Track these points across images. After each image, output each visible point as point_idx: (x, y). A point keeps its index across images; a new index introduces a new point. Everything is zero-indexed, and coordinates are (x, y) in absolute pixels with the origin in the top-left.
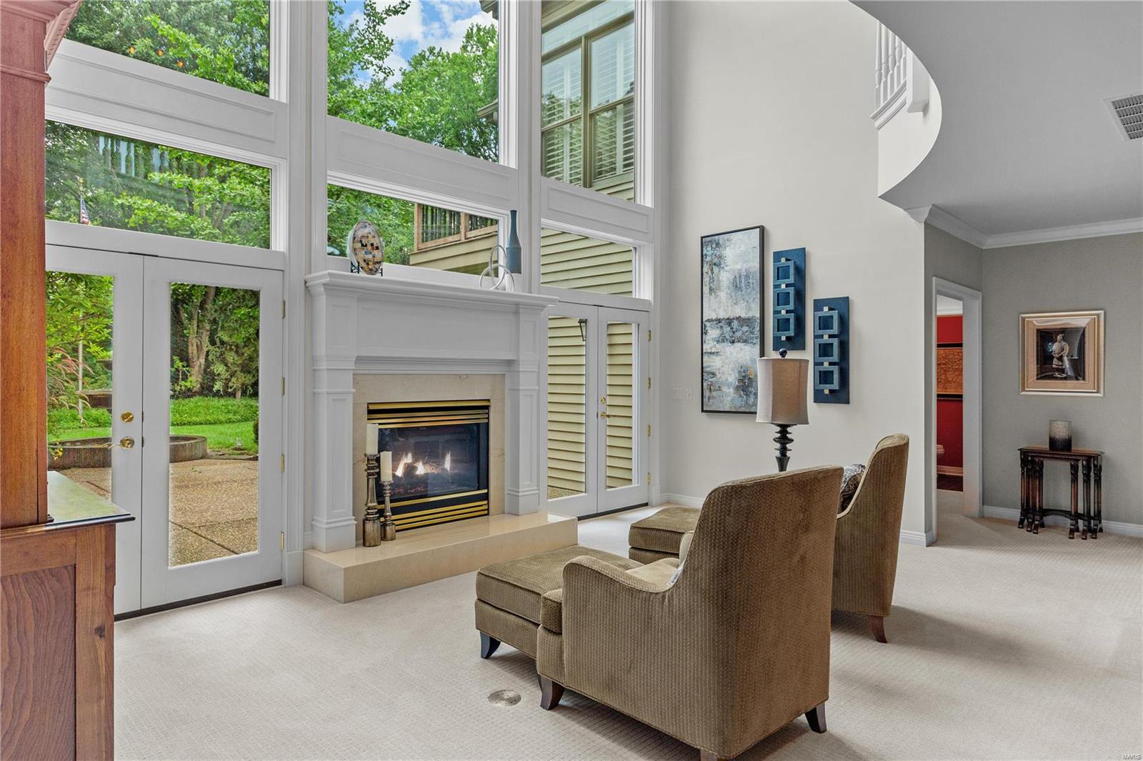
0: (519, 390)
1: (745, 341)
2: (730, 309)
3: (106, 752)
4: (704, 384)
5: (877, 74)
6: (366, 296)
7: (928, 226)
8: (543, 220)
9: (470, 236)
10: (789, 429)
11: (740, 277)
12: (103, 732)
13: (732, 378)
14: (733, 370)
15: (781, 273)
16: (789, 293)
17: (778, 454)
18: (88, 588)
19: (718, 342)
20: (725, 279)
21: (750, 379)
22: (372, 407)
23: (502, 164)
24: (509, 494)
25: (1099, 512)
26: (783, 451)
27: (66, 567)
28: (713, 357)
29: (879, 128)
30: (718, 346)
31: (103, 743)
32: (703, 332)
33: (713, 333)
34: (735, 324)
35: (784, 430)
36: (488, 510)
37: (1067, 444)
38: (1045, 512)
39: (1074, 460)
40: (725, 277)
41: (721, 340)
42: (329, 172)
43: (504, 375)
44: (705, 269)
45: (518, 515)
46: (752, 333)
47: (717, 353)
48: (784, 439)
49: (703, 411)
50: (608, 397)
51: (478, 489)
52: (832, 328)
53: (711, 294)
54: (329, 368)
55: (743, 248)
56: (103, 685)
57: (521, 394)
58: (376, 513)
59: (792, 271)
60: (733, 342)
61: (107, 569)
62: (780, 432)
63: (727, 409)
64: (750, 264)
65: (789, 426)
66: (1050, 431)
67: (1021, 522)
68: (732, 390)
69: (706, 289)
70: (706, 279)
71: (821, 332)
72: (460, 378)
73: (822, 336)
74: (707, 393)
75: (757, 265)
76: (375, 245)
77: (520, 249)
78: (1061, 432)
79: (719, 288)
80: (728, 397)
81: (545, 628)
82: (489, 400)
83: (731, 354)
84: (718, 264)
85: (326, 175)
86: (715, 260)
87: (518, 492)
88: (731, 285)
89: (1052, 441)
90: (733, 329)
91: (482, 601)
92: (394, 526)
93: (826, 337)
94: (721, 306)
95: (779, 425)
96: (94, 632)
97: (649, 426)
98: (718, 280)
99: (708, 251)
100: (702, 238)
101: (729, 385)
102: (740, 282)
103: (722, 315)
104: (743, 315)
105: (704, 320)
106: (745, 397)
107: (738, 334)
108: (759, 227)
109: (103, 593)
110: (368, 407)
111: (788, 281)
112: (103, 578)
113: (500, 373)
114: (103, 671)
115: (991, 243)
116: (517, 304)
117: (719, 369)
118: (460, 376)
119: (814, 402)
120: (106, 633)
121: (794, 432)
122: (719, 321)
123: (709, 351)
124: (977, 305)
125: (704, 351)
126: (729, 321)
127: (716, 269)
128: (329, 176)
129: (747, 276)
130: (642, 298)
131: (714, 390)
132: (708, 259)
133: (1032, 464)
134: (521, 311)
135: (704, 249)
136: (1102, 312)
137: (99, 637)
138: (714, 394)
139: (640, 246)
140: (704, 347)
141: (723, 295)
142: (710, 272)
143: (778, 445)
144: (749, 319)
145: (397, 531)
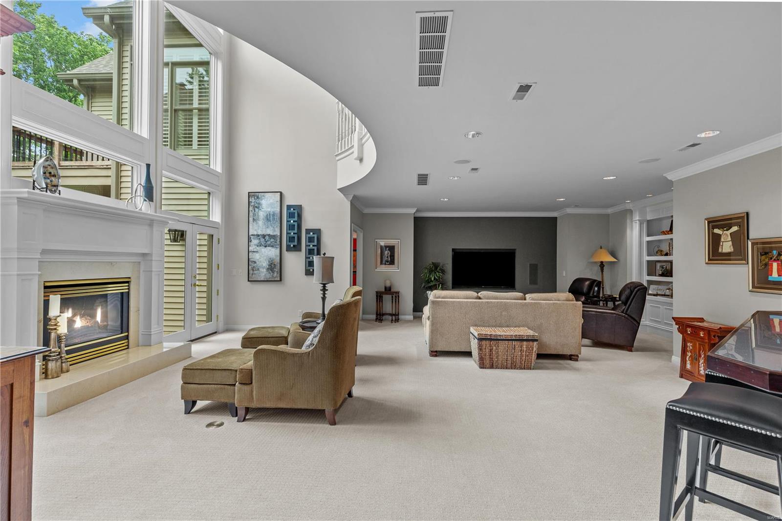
0: (152, 271)
1: (272, 246)
2: (264, 230)
3: (28, 499)
4: (250, 267)
5: (337, 138)
6: (51, 208)
7: (351, 202)
8: (163, 171)
9: (63, 165)
10: (326, 285)
11: (270, 215)
12: (26, 485)
13: (265, 264)
14: (265, 260)
15: (291, 215)
16: (294, 225)
17: (322, 296)
18: (20, 397)
19: (258, 246)
20: (262, 215)
21: (274, 264)
22: (48, 284)
23: (136, 132)
24: (142, 334)
25: (398, 314)
26: (324, 294)
27: (6, 386)
28: (254, 253)
29: (338, 160)
30: (257, 248)
31: (26, 493)
32: (249, 241)
33: (255, 241)
34: (267, 238)
35: (324, 285)
36: (128, 345)
37: (390, 288)
38: (383, 315)
39: (392, 293)
40: (262, 214)
41: (260, 245)
42: (14, 117)
43: (140, 262)
44: (251, 208)
45: (151, 346)
46: (276, 242)
47: (257, 252)
48: (324, 290)
49: (249, 281)
50: (197, 275)
51: (122, 333)
52: (314, 242)
53: (253, 222)
54: (19, 257)
55: (271, 201)
56: (27, 457)
57: (153, 273)
58: (57, 355)
59: (296, 215)
60: (266, 246)
61: (31, 383)
62: (323, 287)
63: (262, 279)
64: (275, 209)
65: (326, 284)
66: (385, 284)
67: (376, 319)
68: (265, 270)
69: (251, 219)
70: (251, 214)
71: (309, 244)
72: (112, 264)
73: (310, 246)
74: (251, 272)
75: (278, 210)
76: (52, 173)
77: (153, 187)
78: (388, 285)
79: (258, 219)
80: (263, 273)
81: (240, 383)
82: (129, 278)
83: (265, 252)
84: (258, 207)
85: (11, 119)
86: (256, 205)
87: (151, 332)
88: (265, 218)
89: (386, 288)
90: (266, 240)
91: (187, 383)
92: (68, 363)
93: (311, 246)
94: (258, 228)
95: (322, 284)
96: (22, 424)
97: (218, 290)
98: (258, 215)
99: (252, 200)
100: (249, 193)
101: (263, 268)
102: (270, 217)
103: (260, 233)
104: (271, 234)
105: (250, 234)
106: (272, 273)
107: (269, 243)
108: (280, 192)
109: (29, 399)
110: (44, 284)
111: (294, 219)
112: (29, 390)
113: (138, 261)
114: (27, 448)
115: (367, 211)
116: (153, 220)
117: (258, 260)
118: (111, 263)
119: (306, 275)
120: (30, 424)
121: (328, 286)
122: (258, 235)
123: (253, 250)
124: (361, 235)
125: (250, 250)
126: (264, 236)
127: (257, 210)
128: (14, 120)
129: (273, 215)
130: (213, 220)
131: (256, 270)
132: (252, 204)
133: (379, 296)
134: (155, 224)
135: (250, 199)
136: (399, 240)
137: (25, 427)
138: (255, 272)
139: (213, 192)
140: (250, 248)
141: (260, 223)
142: (253, 211)
143: (322, 292)
144: (274, 236)
145: (70, 365)
